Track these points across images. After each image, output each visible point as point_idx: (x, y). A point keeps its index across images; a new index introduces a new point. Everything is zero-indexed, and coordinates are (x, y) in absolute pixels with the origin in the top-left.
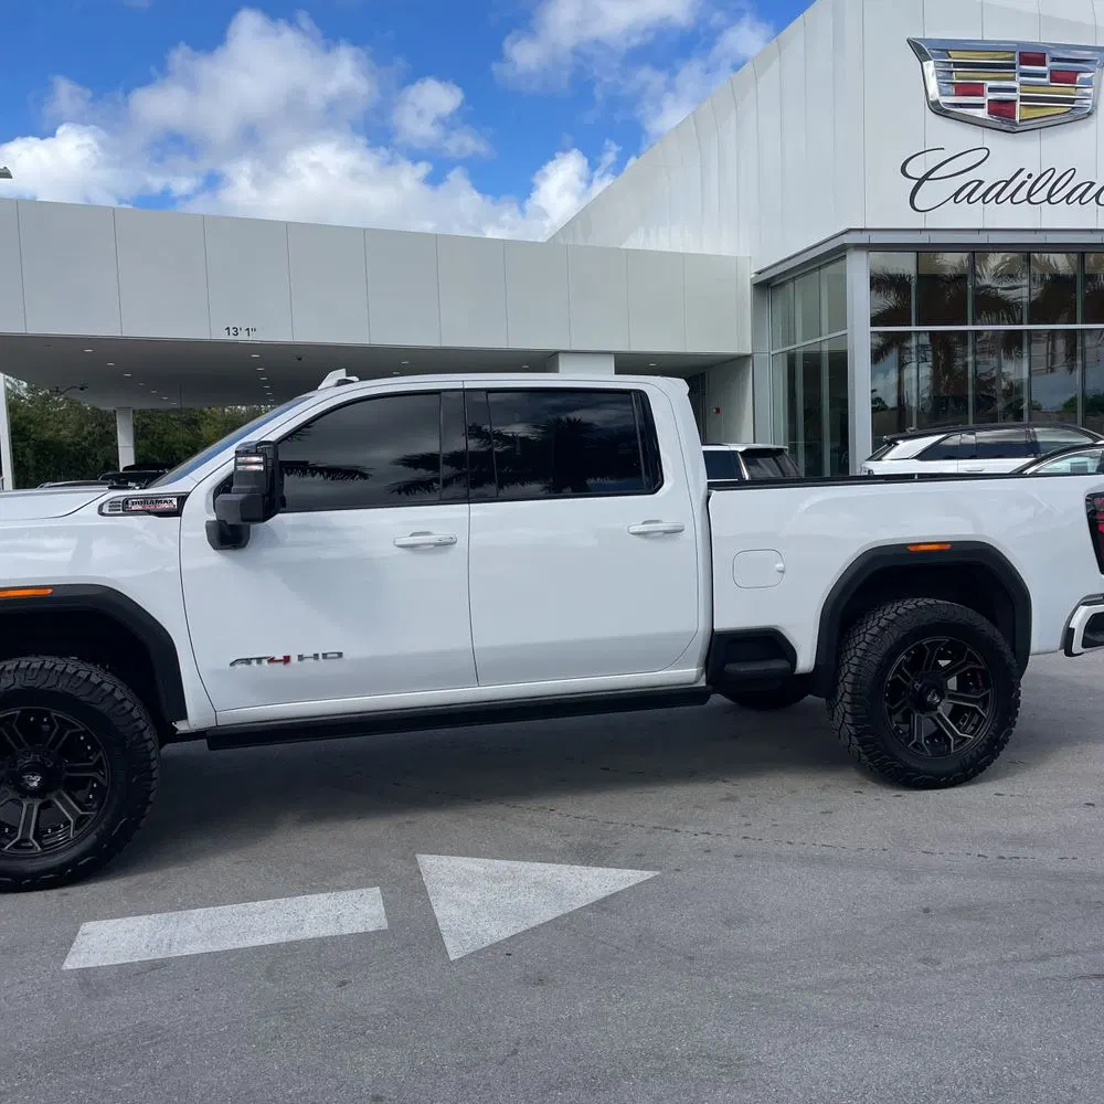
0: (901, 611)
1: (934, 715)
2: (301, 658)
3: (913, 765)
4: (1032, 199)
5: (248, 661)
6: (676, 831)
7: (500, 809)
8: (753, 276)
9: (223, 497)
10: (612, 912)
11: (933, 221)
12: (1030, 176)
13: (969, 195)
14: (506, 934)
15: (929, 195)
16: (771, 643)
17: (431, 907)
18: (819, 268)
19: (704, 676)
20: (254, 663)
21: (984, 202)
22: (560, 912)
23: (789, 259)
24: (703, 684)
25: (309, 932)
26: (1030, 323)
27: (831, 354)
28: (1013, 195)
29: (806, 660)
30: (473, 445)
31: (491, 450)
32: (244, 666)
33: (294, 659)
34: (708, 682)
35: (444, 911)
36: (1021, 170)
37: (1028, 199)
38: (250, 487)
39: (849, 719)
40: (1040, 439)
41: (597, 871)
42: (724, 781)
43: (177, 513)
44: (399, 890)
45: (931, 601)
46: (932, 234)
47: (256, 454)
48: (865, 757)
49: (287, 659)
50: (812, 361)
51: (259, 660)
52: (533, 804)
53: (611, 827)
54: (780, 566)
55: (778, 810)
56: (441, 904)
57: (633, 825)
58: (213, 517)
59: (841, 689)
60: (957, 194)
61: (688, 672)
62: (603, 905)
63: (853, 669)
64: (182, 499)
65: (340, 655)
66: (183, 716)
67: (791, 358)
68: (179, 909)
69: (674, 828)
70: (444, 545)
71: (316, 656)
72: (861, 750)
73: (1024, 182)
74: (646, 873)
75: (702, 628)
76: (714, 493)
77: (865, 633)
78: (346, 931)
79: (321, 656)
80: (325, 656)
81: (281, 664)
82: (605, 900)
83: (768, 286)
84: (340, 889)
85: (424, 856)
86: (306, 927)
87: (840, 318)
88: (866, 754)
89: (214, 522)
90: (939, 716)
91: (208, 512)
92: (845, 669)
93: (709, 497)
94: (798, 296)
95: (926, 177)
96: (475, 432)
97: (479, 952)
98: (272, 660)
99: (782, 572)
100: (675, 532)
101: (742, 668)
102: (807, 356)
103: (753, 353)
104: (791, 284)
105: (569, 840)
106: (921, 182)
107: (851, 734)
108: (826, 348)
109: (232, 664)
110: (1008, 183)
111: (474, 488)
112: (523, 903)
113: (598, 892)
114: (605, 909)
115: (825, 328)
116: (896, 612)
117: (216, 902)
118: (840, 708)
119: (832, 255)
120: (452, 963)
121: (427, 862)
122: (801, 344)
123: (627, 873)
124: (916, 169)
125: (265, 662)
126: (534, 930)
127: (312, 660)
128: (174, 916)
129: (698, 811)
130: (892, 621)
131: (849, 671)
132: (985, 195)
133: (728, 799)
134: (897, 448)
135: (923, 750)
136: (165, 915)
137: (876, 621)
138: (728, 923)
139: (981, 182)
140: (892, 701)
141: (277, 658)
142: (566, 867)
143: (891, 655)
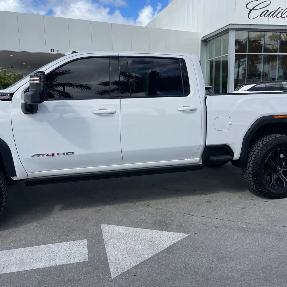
0: (270, 139)
1: (278, 174)
2: (58, 154)
3: (272, 191)
4: (282, 16)
5: (38, 155)
6: (192, 215)
7: (131, 205)
8: (201, 38)
9: (27, 93)
10: (174, 254)
11: (254, 22)
12: (282, 10)
13: (265, 15)
14: (134, 264)
15: (253, 14)
16: (226, 149)
17: (105, 250)
18: (221, 36)
19: (201, 161)
20: (41, 156)
21: (269, 17)
22: (153, 253)
23: (212, 33)
24: (201, 163)
25: (58, 262)
26: (279, 53)
27: (223, 61)
28: (277, 15)
29: (237, 155)
30: (122, 79)
31: (128, 81)
32: (37, 157)
33: (56, 155)
34: (202, 163)
35: (111, 252)
36: (280, 8)
37: (281, 16)
38: (34, 89)
39: (251, 176)
40: (284, 86)
41: (166, 233)
42: (206, 194)
43: (10, 99)
44: (94, 241)
45: (280, 135)
46: (254, 26)
47: (37, 76)
48: (255, 188)
49: (53, 155)
50: (218, 63)
51: (43, 155)
52: (142, 203)
53: (169, 213)
54: (230, 123)
55: (226, 207)
56: (109, 248)
57: (177, 212)
58: (23, 102)
59: (248, 165)
60: (261, 14)
61: (196, 160)
62: (170, 250)
63: (253, 159)
64: (12, 94)
65: (73, 153)
66: (15, 175)
67: (211, 62)
68: (11, 249)
69: (191, 214)
70: (111, 114)
71: (64, 154)
72: (254, 186)
73: (280, 11)
74: (184, 234)
75: (202, 144)
76: (208, 96)
77: (257, 146)
78: (72, 262)
79: (66, 154)
80: (67, 153)
81: (51, 156)
82: (170, 247)
83: (206, 41)
84: (72, 240)
85: (104, 225)
86: (57, 260)
87: (226, 50)
88: (256, 187)
89: (24, 103)
90: (280, 174)
91: (22, 99)
92: (250, 158)
93: (206, 98)
94: (214, 44)
95: (253, 9)
96: (123, 74)
97: (123, 274)
98: (47, 155)
99: (231, 125)
100: (194, 110)
101: (215, 158)
102: (216, 62)
103: (201, 60)
104: (212, 41)
105: (155, 218)
106: (251, 10)
107: (251, 180)
108: (222, 60)
109: (32, 156)
110: (276, 11)
111: (122, 94)
112: (139, 249)
113: (168, 244)
114: (171, 252)
115: (222, 53)
116: (268, 139)
117: (25, 246)
118: (247, 171)
119: (225, 32)
120: (113, 280)
121: (105, 227)
122: (214, 58)
123: (177, 234)
124: (250, 6)
125: (45, 156)
126: (144, 263)
127: (63, 155)
128: (9, 252)
129: (199, 207)
130: (268, 142)
131: (252, 159)
132: (269, 15)
133: (208, 202)
134: (243, 88)
135: (275, 186)
136: (5, 251)
137: (262, 142)
138: (218, 260)
139: (268, 11)
140: (265, 169)
141: (49, 154)
142: (154, 231)
143: (266, 154)
